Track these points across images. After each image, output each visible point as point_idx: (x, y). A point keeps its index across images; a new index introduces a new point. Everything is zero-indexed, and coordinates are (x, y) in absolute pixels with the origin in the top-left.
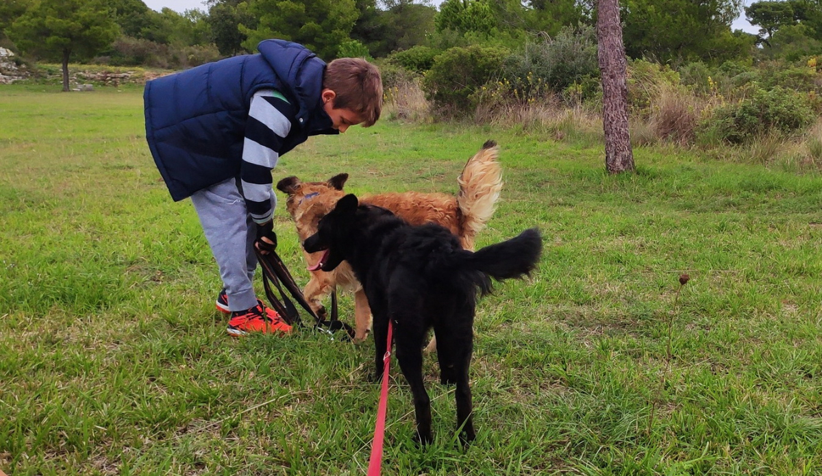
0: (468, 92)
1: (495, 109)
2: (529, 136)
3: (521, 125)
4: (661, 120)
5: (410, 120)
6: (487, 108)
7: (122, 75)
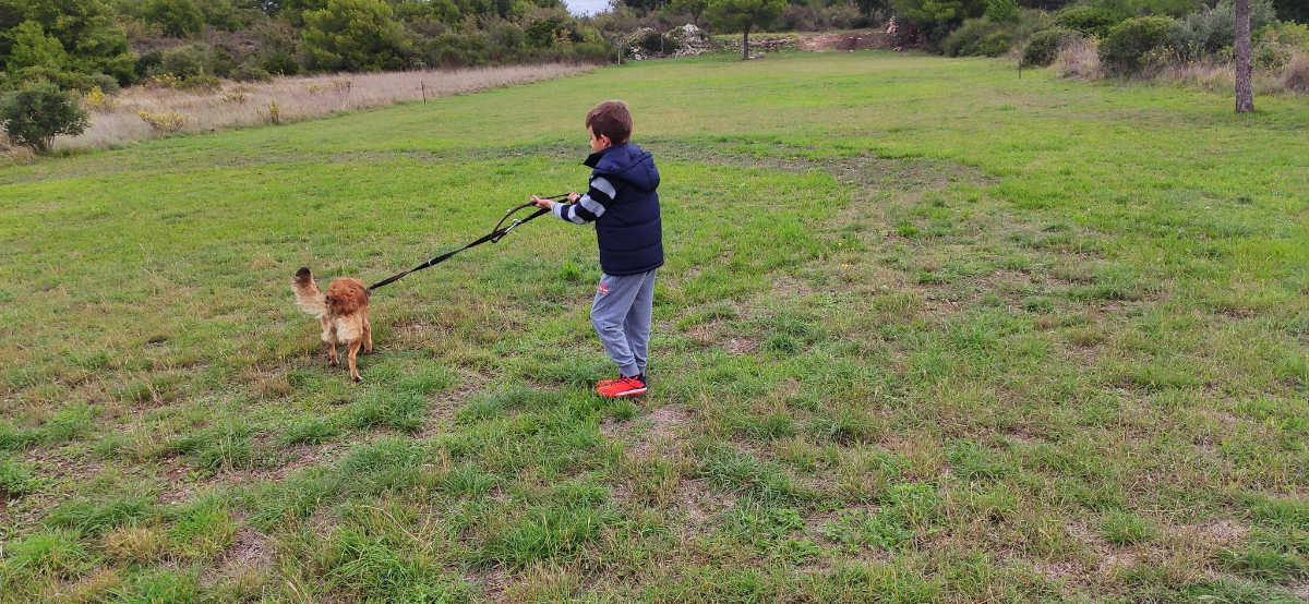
0: (1137, 56)
1: (1160, 69)
2: (1187, 89)
3: (1182, 80)
4: (1290, 75)
5: (1082, 76)
6: (1153, 66)
7: (781, 41)
